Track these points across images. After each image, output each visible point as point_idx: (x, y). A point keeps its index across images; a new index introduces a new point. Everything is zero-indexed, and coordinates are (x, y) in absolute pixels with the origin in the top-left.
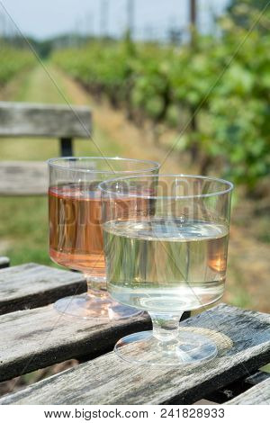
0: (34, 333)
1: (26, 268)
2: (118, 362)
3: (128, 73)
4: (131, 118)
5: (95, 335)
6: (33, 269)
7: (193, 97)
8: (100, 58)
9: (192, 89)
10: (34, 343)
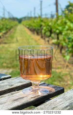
0: (18, 99)
1: (16, 78)
2: (44, 108)
3: (41, 26)
4: (42, 37)
5: (37, 99)
6: (18, 79)
7: (58, 31)
8: (34, 22)
9: (57, 29)
10: (19, 102)
